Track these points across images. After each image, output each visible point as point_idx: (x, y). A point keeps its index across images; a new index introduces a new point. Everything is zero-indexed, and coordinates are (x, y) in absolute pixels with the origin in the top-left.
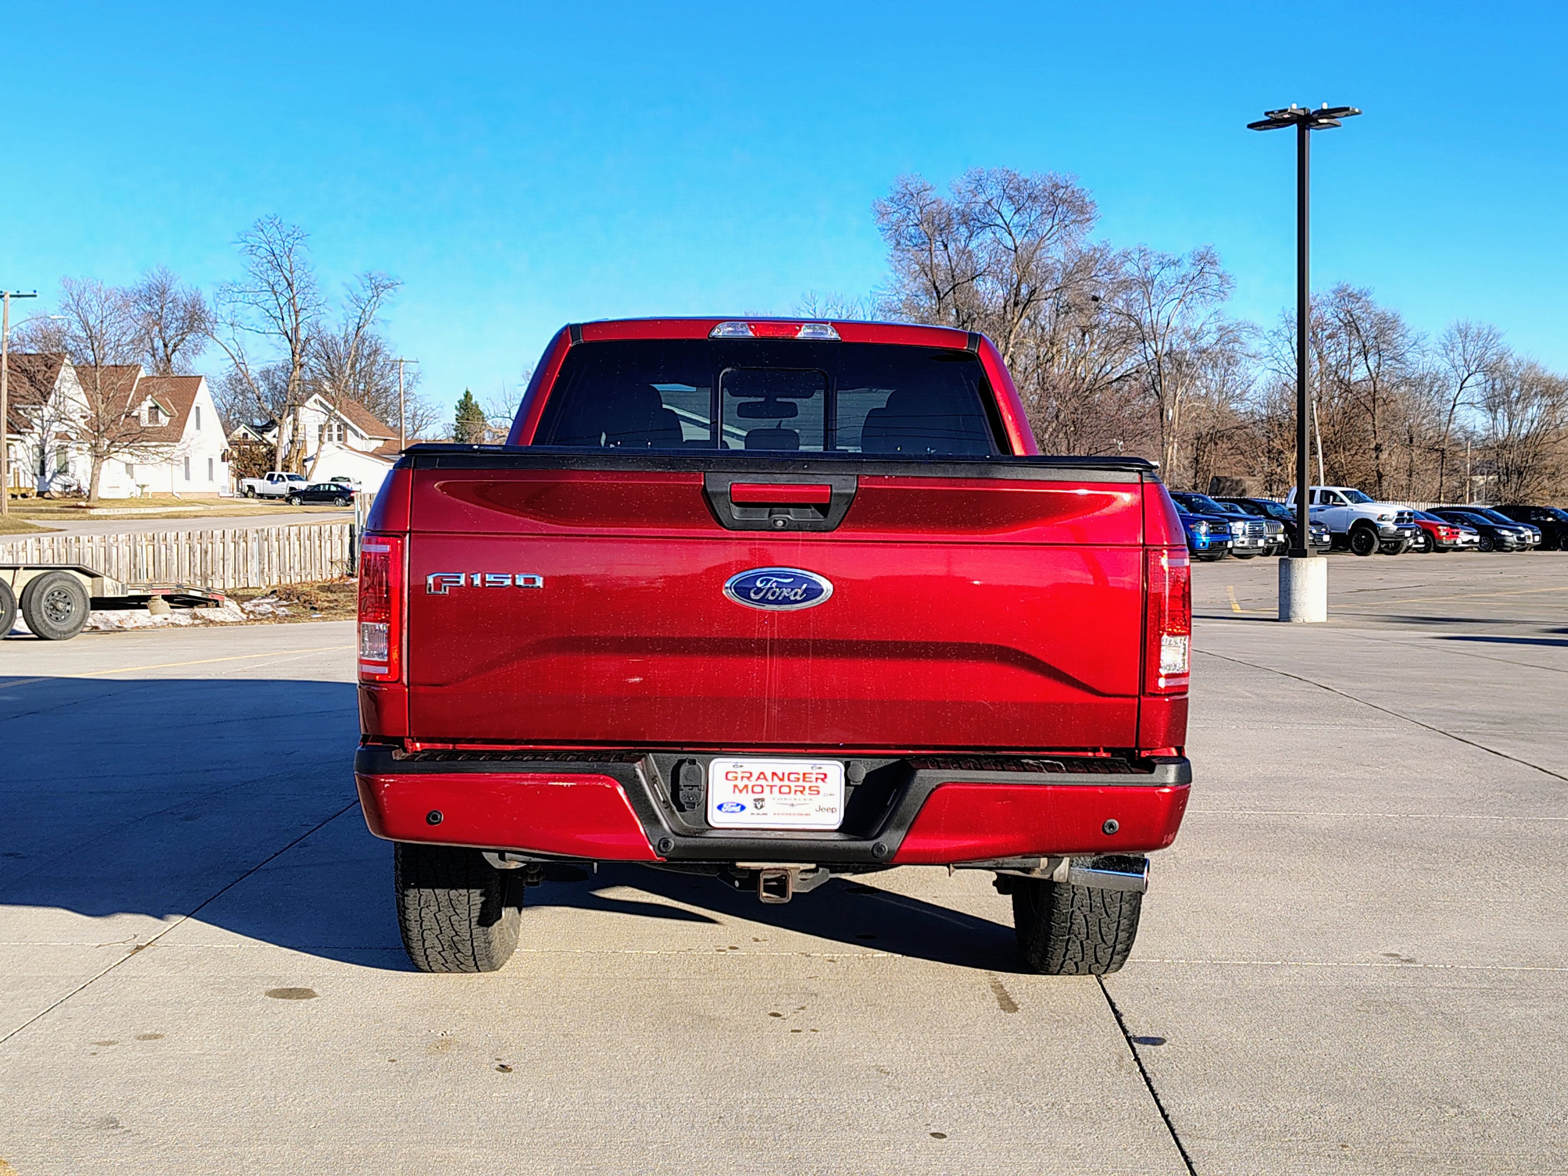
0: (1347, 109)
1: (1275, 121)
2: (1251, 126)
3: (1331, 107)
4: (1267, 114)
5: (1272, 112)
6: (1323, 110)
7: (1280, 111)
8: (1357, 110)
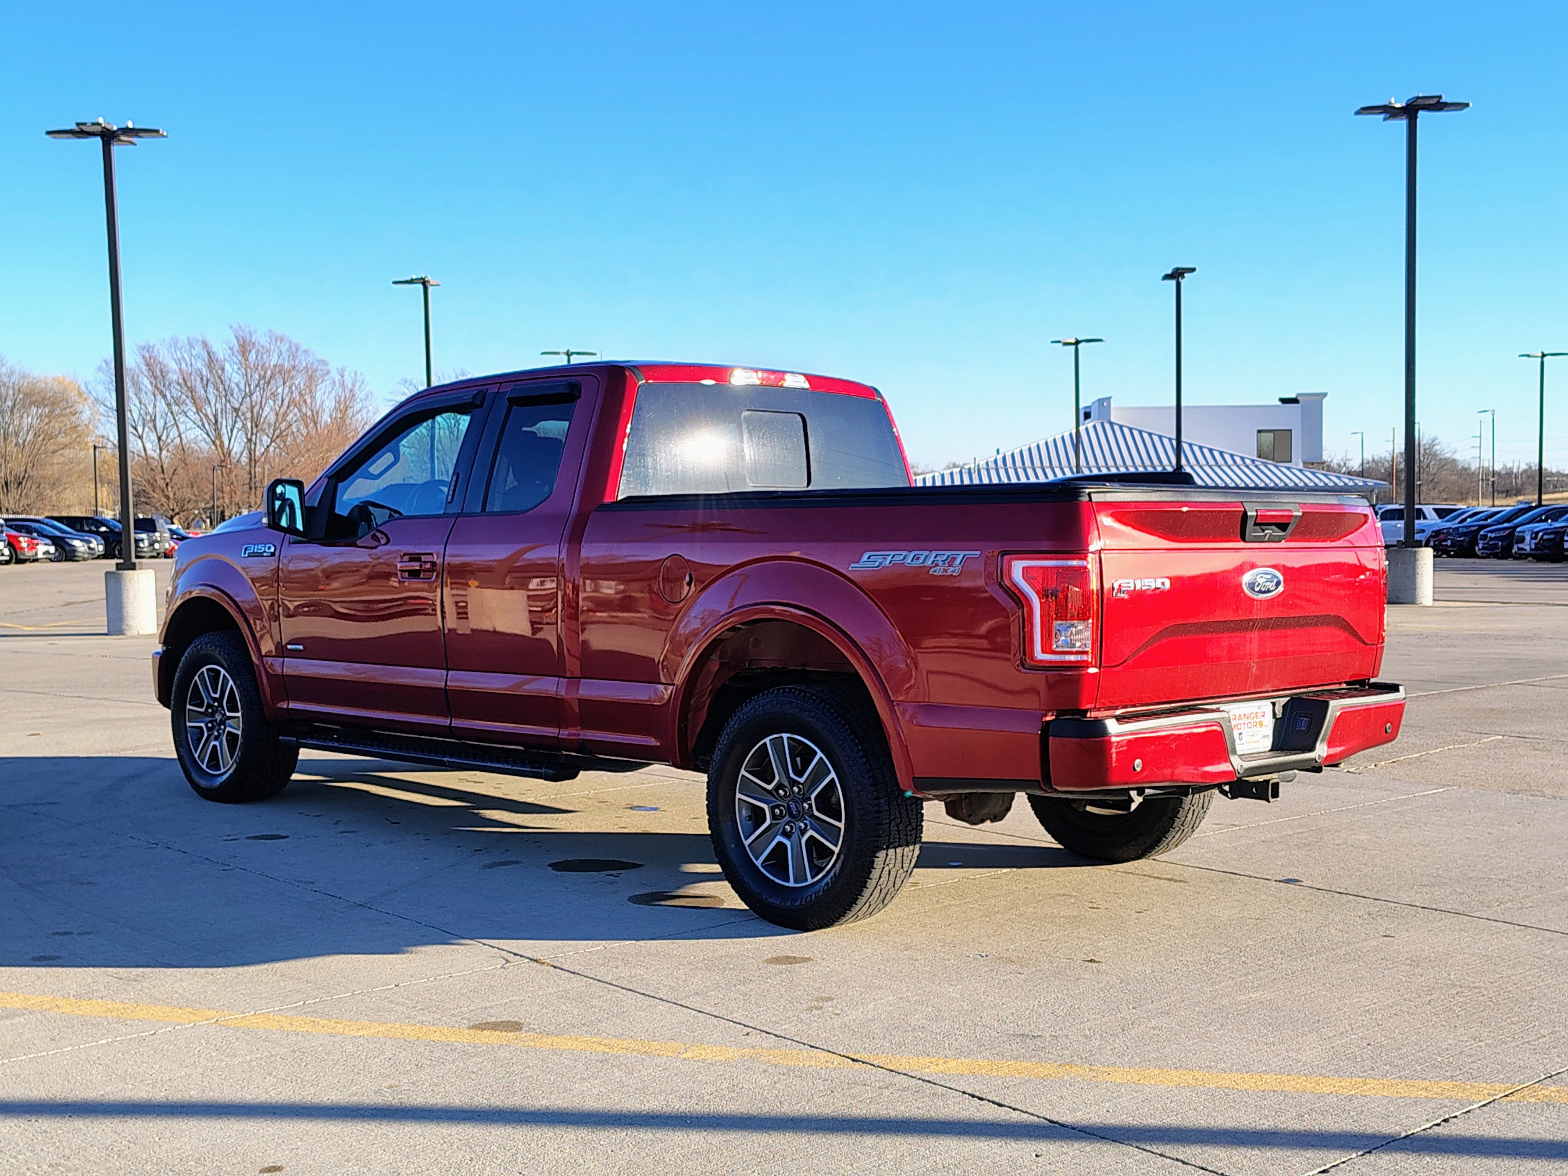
0: (157, 131)
1: (81, 132)
2: (48, 133)
3: (137, 127)
4: (78, 124)
5: (84, 124)
6: (127, 128)
7: (93, 124)
8: (165, 134)
